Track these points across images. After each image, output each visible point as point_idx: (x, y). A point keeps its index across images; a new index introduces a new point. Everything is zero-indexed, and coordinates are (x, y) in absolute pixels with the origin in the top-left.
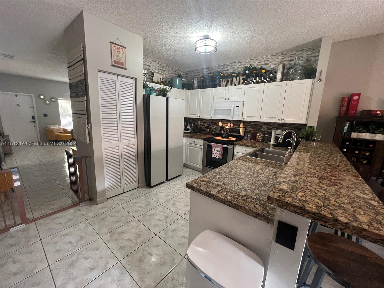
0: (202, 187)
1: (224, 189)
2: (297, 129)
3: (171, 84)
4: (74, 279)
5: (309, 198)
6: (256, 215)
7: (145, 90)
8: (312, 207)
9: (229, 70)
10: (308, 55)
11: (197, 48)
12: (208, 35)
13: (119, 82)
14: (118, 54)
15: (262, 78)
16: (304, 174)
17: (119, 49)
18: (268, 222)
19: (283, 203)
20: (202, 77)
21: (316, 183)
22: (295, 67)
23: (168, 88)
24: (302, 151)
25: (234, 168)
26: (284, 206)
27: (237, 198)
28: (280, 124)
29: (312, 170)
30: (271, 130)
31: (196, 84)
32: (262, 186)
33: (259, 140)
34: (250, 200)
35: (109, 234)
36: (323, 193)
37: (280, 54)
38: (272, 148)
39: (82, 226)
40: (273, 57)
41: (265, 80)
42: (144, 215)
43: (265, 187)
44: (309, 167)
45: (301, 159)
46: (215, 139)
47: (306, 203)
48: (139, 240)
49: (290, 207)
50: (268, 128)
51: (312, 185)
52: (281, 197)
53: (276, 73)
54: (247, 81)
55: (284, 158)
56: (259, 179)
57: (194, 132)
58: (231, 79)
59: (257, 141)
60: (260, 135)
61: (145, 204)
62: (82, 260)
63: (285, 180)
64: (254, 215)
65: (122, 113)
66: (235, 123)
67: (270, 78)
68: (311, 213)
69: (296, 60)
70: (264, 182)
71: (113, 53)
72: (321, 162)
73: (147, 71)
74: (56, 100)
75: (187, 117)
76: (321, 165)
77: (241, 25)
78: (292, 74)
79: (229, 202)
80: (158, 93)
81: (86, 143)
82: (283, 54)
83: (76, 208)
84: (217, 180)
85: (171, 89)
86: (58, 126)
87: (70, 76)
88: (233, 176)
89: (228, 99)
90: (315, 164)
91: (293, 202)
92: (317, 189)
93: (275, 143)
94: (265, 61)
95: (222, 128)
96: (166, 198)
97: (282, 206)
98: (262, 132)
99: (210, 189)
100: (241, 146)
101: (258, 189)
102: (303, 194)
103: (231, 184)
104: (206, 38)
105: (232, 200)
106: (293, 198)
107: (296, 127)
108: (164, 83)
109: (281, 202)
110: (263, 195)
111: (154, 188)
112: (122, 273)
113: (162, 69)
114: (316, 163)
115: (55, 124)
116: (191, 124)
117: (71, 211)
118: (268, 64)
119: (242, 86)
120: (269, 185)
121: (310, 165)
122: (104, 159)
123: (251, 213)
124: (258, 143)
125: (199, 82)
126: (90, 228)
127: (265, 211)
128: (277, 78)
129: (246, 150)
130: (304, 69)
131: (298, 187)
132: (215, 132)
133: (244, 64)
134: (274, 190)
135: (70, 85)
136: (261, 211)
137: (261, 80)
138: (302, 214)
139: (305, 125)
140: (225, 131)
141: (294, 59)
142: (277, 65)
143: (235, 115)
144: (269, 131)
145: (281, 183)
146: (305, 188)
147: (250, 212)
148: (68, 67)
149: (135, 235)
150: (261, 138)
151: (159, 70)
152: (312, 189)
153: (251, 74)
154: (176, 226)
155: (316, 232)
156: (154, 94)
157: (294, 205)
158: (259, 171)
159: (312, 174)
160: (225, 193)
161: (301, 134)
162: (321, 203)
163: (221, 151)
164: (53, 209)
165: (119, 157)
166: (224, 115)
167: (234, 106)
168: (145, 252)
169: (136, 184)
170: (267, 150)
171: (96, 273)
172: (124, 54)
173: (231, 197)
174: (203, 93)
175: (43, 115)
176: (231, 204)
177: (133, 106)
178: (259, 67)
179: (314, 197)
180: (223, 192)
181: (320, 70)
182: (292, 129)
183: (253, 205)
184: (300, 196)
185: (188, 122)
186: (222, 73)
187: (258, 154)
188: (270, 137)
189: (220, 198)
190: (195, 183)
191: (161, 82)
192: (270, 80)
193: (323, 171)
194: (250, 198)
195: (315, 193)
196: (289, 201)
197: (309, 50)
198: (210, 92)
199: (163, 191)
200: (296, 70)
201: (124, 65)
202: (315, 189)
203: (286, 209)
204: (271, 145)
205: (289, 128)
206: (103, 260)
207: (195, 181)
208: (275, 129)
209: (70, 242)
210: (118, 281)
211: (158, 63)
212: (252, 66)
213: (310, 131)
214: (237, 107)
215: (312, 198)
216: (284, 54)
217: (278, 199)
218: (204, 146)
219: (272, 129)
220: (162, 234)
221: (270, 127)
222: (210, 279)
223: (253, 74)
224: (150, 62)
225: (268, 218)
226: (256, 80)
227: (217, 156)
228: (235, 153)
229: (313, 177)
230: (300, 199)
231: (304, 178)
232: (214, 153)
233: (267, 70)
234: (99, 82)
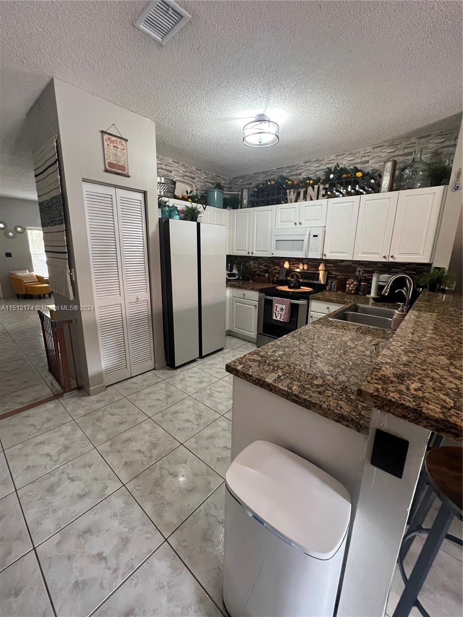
0: (251, 370)
1: (287, 375)
2: (415, 273)
3: (204, 200)
4: (55, 511)
5: (430, 393)
6: (340, 418)
7: (162, 210)
8: (433, 410)
9: (300, 174)
10: (437, 145)
11: (246, 137)
12: (265, 114)
13: (119, 199)
14: (115, 151)
15: (357, 186)
16: (424, 351)
17: (117, 143)
18: (359, 431)
19: (384, 402)
20: (256, 188)
21: (443, 366)
22: (414, 167)
23: (200, 207)
24: (422, 309)
25: (307, 338)
26: (385, 407)
27: (309, 390)
28: (387, 264)
29: (438, 344)
30: (371, 275)
31: (247, 199)
32: (352, 369)
33: (351, 291)
34: (330, 392)
35: (109, 443)
36: (455, 384)
37: (388, 145)
38: (373, 304)
39: (67, 429)
40: (376, 150)
41: (361, 191)
42: (163, 413)
43: (357, 371)
44: (432, 338)
45: (420, 323)
46: (277, 290)
47: (424, 402)
48: (155, 452)
49: (396, 409)
50: (367, 272)
51: (437, 369)
52: (381, 390)
53: (381, 176)
54: (332, 192)
55: (391, 321)
56: (347, 357)
57: (243, 279)
58: (304, 189)
59: (348, 293)
60: (352, 283)
61: (165, 396)
62: (67, 483)
63: (389, 361)
64: (336, 418)
65: (125, 250)
66: (310, 263)
67: (370, 186)
68: (432, 420)
69: (415, 153)
70: (356, 362)
71: (106, 150)
72: (454, 329)
73: (165, 179)
74: (24, 230)
75: (231, 254)
76: (452, 334)
77: (320, 94)
78: (409, 178)
79: (295, 395)
80: (183, 215)
81: (69, 299)
82: (394, 144)
83: (57, 401)
84: (277, 359)
85: (204, 209)
86: (28, 272)
87: (39, 190)
88: (304, 351)
89: (300, 223)
90: (444, 332)
91: (400, 401)
92: (444, 377)
93: (377, 295)
94: (362, 157)
95: (289, 272)
96: (199, 386)
97: (382, 407)
98: (356, 278)
99: (264, 375)
100: (320, 301)
101: (344, 374)
102: (420, 385)
103: (300, 366)
104: (261, 119)
105: (300, 393)
106: (400, 392)
107: (414, 269)
108: (193, 199)
109: (380, 399)
110: (352, 385)
111: (179, 370)
112: (127, 503)
113: (189, 175)
114: (446, 330)
115: (24, 269)
116: (238, 266)
117: (50, 405)
118: (367, 162)
119: (323, 201)
120: (363, 367)
121: (434, 333)
122: (97, 324)
123: (331, 414)
124: (348, 296)
125: (251, 195)
126: (79, 433)
127: (354, 411)
128: (383, 185)
129: (328, 308)
130: (429, 169)
131: (411, 372)
132: (278, 278)
133: (326, 164)
134: (369, 378)
135: (40, 204)
136: (347, 411)
137: (355, 189)
138: (416, 421)
139: (429, 265)
140: (295, 276)
141: (412, 152)
142: (383, 163)
143: (310, 249)
144: (368, 276)
145: (383, 366)
146: (423, 375)
147: (329, 412)
148: (36, 176)
149: (148, 445)
150: (354, 287)
151: (185, 178)
152: (436, 376)
153: (337, 179)
154: (213, 430)
155: (441, 445)
156: (177, 217)
157: (402, 404)
158: (349, 343)
159: (437, 349)
160: (289, 381)
161: (421, 280)
162: (450, 402)
163: (287, 311)
164: (21, 403)
165: (122, 321)
166: (293, 250)
167: (309, 235)
168: (164, 471)
169: (150, 364)
170: (363, 308)
171: (87, 503)
172: (125, 151)
173: (299, 387)
174: (257, 214)
175: (5, 255)
176: (298, 399)
177: (142, 238)
178: (352, 167)
179: (438, 390)
180: (285, 378)
181: (457, 170)
182: (407, 272)
183: (334, 401)
184: (413, 388)
185: (234, 263)
186: (289, 180)
187: (347, 314)
188: (370, 285)
189: (280, 389)
190: (241, 364)
191: (189, 197)
192: (370, 189)
193: (457, 344)
194: (331, 389)
195: (440, 383)
196: (394, 398)
197: (439, 135)
198: (270, 213)
199: (193, 375)
200: (415, 172)
201: (125, 169)
202: (442, 377)
203: (388, 411)
204: (371, 299)
205: (402, 270)
206: (100, 482)
207: (240, 361)
208: (377, 273)
209: (48, 455)
210: (122, 516)
211: (183, 166)
212: (340, 167)
213: (438, 275)
214: (314, 236)
215: (434, 393)
216: (396, 144)
217: (376, 394)
218: (259, 301)
219: (372, 272)
220: (191, 443)
221: (370, 270)
222: (261, 522)
223: (341, 179)
224: (170, 163)
225: (358, 423)
226: (347, 190)
227: (282, 318)
228: (311, 313)
229: (439, 355)
230: (413, 394)
231: (422, 357)
232: (275, 313)
233: (366, 172)
234: (85, 199)
